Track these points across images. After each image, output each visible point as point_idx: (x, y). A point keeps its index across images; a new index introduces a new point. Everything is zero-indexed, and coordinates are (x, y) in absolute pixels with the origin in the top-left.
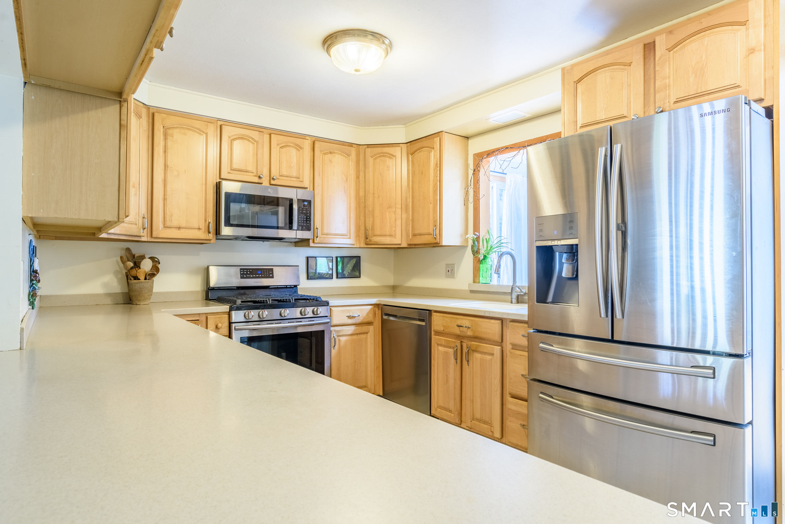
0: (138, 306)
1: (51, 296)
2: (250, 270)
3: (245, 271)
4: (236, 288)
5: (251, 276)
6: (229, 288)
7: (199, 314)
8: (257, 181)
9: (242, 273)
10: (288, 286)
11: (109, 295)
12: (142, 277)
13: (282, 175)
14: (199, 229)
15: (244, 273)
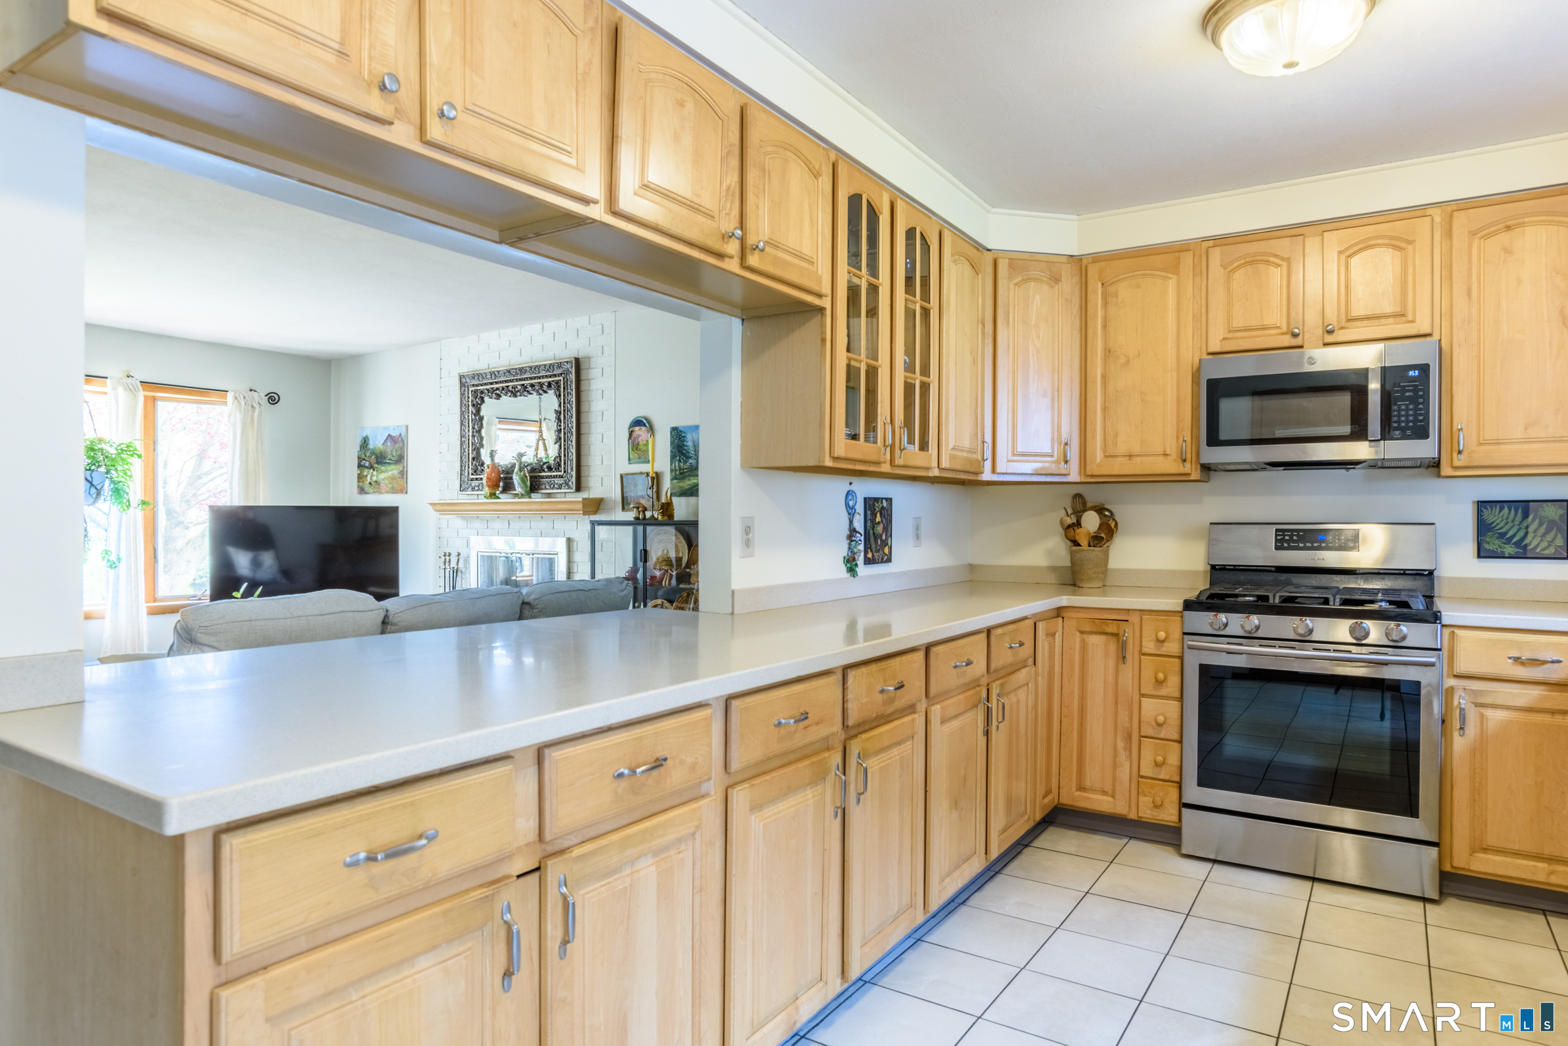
0: (1081, 589)
1: (982, 566)
2: (1298, 533)
3: (1287, 535)
4: (1273, 569)
5: (1301, 545)
6: (1258, 568)
7: (1129, 610)
8: (1286, 344)
9: (1279, 538)
10: (1407, 572)
11: (1053, 569)
12: (1084, 542)
13: (1354, 318)
14: (1166, 455)
15: (1284, 537)
